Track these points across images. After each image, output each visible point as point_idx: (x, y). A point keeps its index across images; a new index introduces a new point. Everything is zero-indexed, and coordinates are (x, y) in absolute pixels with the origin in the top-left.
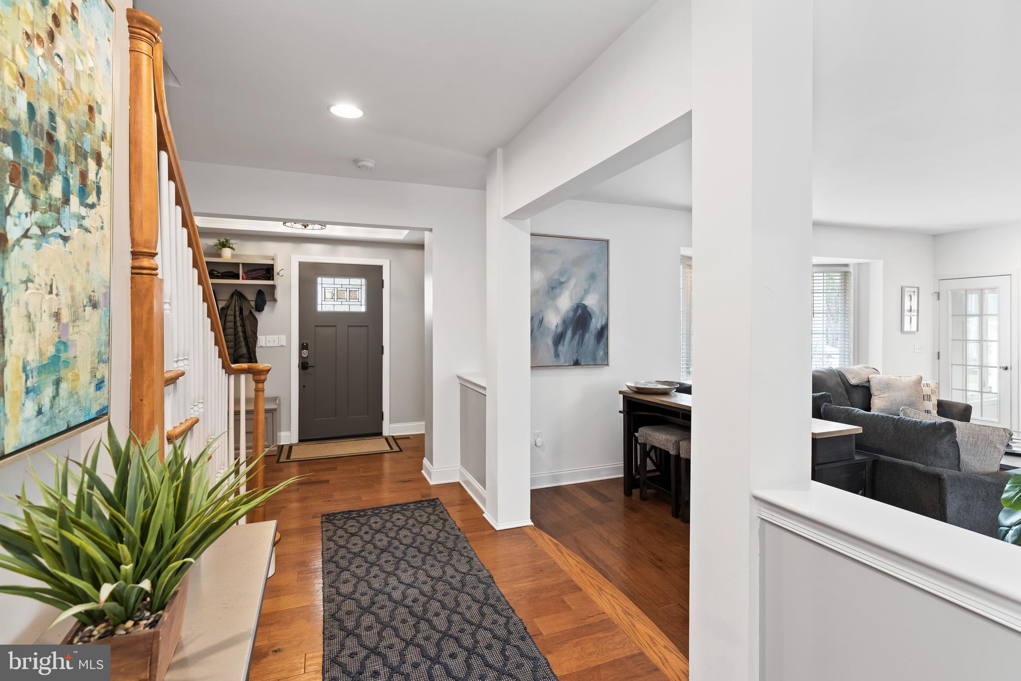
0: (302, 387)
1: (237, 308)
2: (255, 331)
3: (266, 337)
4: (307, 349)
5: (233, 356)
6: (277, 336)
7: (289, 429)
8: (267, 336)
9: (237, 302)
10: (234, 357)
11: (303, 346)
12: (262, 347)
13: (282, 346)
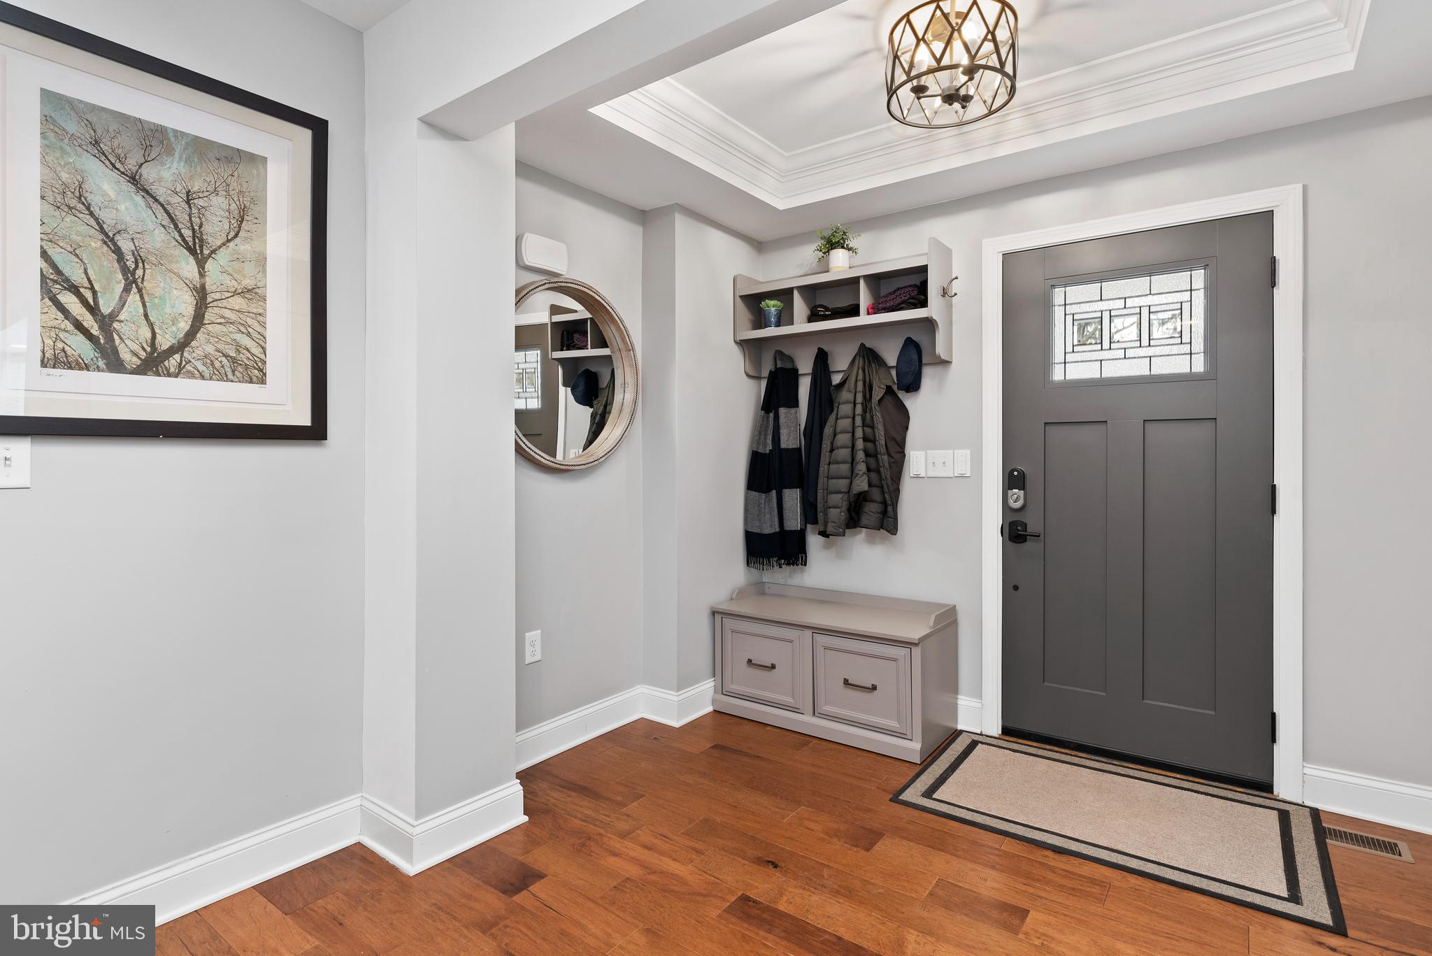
0: (1011, 588)
1: (860, 386)
2: (899, 438)
3: (926, 453)
4: (1022, 487)
5: (846, 496)
6: (952, 451)
7: (978, 693)
8: (928, 451)
9: (860, 370)
10: (849, 497)
11: (1013, 480)
12: (917, 477)
13: (962, 477)
